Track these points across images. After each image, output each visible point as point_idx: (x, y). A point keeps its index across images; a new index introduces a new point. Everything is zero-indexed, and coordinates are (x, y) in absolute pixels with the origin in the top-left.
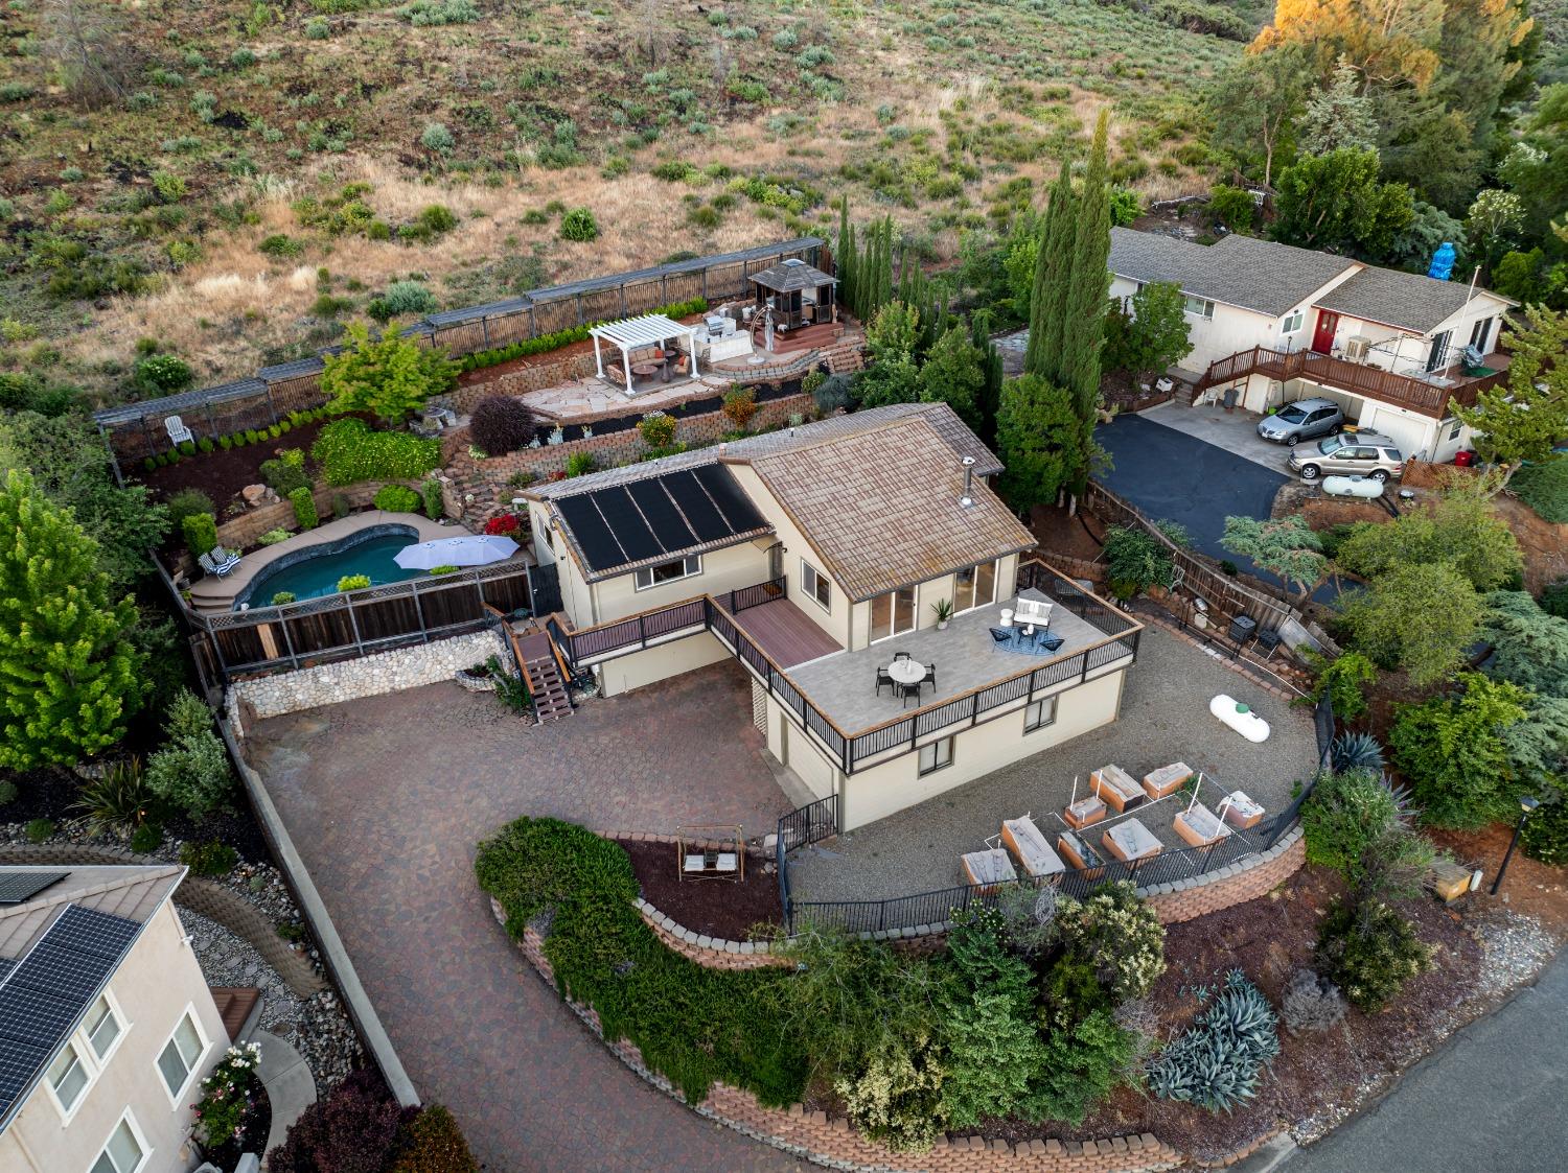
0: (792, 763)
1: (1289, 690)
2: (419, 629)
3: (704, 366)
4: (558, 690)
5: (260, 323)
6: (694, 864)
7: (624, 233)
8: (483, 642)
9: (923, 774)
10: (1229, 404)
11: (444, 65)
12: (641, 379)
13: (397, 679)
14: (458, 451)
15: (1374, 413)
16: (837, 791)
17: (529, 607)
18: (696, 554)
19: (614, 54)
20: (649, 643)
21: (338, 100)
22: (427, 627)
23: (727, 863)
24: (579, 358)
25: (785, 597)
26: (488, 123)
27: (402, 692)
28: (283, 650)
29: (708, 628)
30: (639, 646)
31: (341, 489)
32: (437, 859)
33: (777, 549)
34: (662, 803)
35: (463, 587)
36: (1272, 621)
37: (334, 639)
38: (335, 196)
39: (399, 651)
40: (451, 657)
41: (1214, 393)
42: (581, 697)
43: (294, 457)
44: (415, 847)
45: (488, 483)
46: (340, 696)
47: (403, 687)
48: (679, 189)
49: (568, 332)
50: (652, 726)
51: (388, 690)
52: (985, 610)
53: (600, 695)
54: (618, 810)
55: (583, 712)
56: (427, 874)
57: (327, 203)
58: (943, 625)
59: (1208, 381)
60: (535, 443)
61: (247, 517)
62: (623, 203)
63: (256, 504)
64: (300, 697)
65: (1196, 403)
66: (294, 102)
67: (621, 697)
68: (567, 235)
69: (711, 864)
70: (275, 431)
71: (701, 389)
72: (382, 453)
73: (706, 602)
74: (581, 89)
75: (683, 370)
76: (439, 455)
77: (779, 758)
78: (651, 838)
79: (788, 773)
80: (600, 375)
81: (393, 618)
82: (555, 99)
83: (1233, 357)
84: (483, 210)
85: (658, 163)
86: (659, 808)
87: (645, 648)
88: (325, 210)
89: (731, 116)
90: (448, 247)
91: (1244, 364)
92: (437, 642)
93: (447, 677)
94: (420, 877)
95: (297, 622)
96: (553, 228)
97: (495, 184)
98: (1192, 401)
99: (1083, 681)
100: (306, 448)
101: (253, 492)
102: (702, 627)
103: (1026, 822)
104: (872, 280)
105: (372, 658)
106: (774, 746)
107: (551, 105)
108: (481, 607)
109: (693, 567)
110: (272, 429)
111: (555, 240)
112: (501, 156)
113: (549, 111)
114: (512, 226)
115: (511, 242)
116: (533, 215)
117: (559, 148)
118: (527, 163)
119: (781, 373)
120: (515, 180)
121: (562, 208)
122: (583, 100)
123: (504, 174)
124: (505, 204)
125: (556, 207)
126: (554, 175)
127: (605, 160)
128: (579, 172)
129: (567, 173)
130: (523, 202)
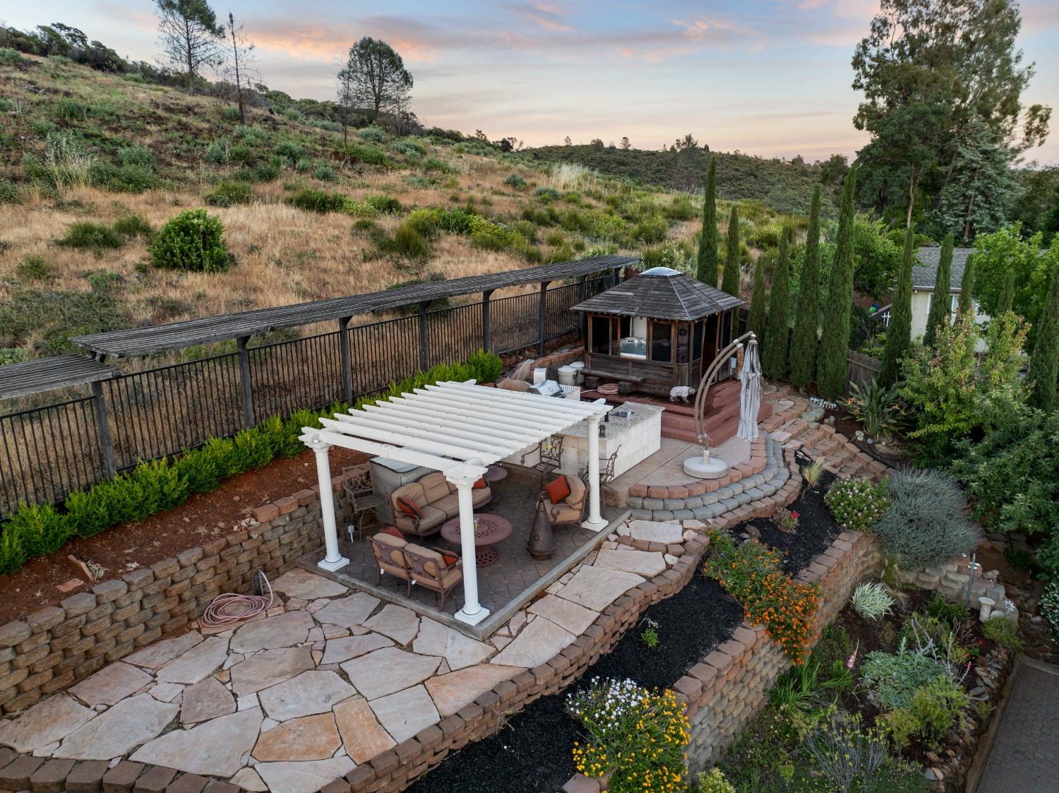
68: (169, 260)
80: (333, 560)
85: (291, 195)
111: (141, 269)
112: (20, 170)
113: (104, 140)
114: (40, 250)
115: (36, 269)
116: (88, 230)
117: (129, 169)
118: (69, 180)
119: (772, 489)
120: (44, 196)
121: (146, 230)
122: (155, 137)
123: (22, 189)
124: (26, 223)
125: (135, 228)
126: (124, 198)
127: (209, 190)
128: (169, 197)
129: (146, 195)
130: (62, 223)
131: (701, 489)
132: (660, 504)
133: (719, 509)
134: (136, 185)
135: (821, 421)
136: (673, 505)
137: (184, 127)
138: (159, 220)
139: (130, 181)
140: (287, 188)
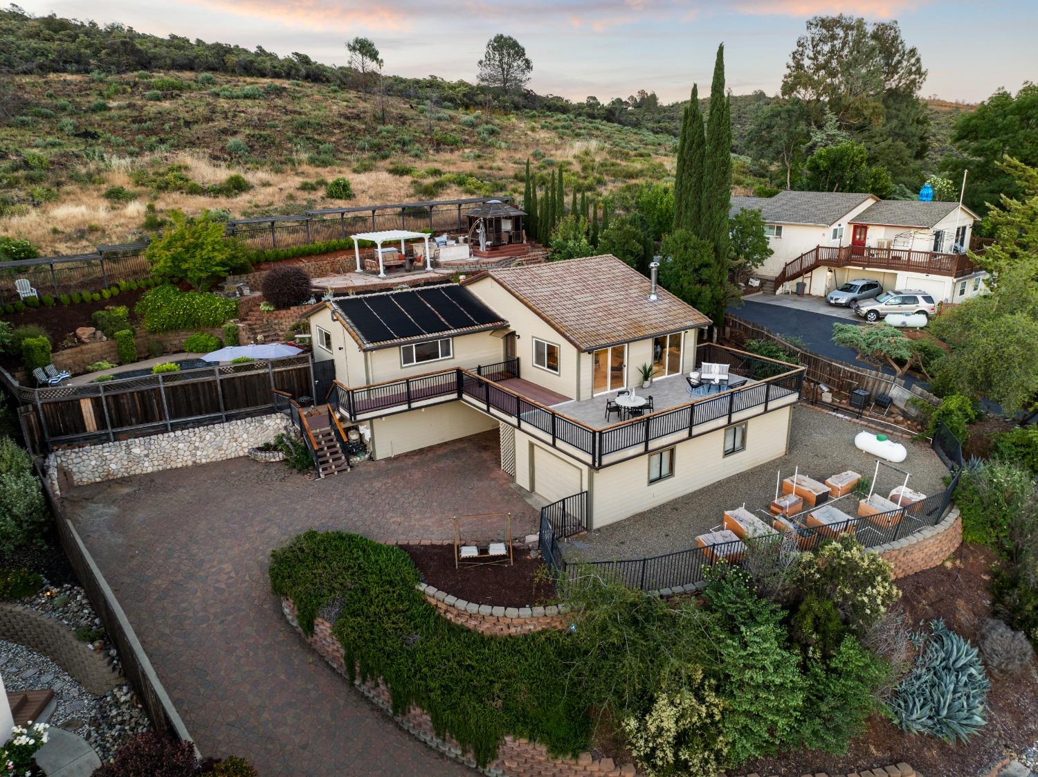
0: (537, 490)
1: (909, 434)
2: (219, 411)
3: (435, 264)
4: (337, 452)
5: (99, 233)
6: (470, 552)
7: (371, 197)
8: (272, 423)
9: (651, 482)
10: (800, 292)
11: (242, 114)
12: (388, 269)
13: (199, 453)
14: (251, 311)
15: (906, 281)
16: (585, 488)
17: (312, 397)
18: (449, 336)
19: (357, 117)
20: (414, 405)
21: (167, 127)
22: (226, 409)
23: (497, 549)
24: (342, 258)
25: (519, 377)
26: (273, 143)
27: (203, 465)
28: (101, 423)
29: (460, 397)
30: (405, 407)
31: (157, 337)
32: (233, 574)
33: (511, 338)
34: (433, 520)
35: (258, 375)
36: (881, 390)
37: (147, 416)
38: (161, 170)
39: (201, 428)
40: (245, 436)
41: (790, 286)
42: (356, 460)
43: (121, 311)
44: (213, 567)
45: (275, 330)
46: (148, 467)
47: (204, 461)
48: (407, 179)
49: (334, 241)
50: (417, 475)
51: (190, 463)
52: (676, 377)
53: (371, 459)
54: (393, 527)
55: (356, 470)
56: (223, 586)
57: (156, 173)
58: (647, 384)
59: (783, 278)
60: (313, 301)
61: (78, 349)
62: (369, 183)
63: (88, 341)
64: (113, 466)
65: (778, 292)
66: (135, 126)
67: (388, 460)
68: (331, 195)
69: (484, 551)
70: (106, 294)
71: (433, 275)
72: (192, 306)
73: (459, 372)
74: (337, 131)
75: (420, 264)
76: (236, 309)
77: (527, 487)
78: (427, 542)
79: (536, 497)
80: (359, 269)
81: (198, 399)
82: (319, 134)
83: (801, 257)
84: (271, 182)
85: (391, 167)
86: (430, 524)
87: (410, 409)
88: (154, 177)
89: (438, 151)
90: (243, 200)
91: (809, 260)
92: (234, 422)
93: (241, 454)
94: (217, 589)
95: (115, 397)
96: (321, 192)
97: (278, 171)
98: (775, 291)
99: (766, 411)
100: (131, 306)
101: (84, 332)
102: (454, 396)
103: (741, 512)
104: (550, 212)
105: (179, 433)
106: (522, 480)
107: (316, 137)
108: (272, 393)
109: (446, 353)
110: (104, 291)
111: (323, 198)
112: (283, 158)
113: (315, 140)
114: (291, 191)
115: (291, 197)
116: (306, 184)
117: (323, 156)
118: (300, 163)
120: (292, 170)
121: (326, 184)
122: (337, 136)
123: (284, 167)
124: (286, 181)
125: (322, 183)
126: (320, 170)
127: (355, 165)
128: (337, 169)
129: (328, 169)
130: (298, 181)
134: (325, 164)
138: (330, 180)
139: (323, 162)
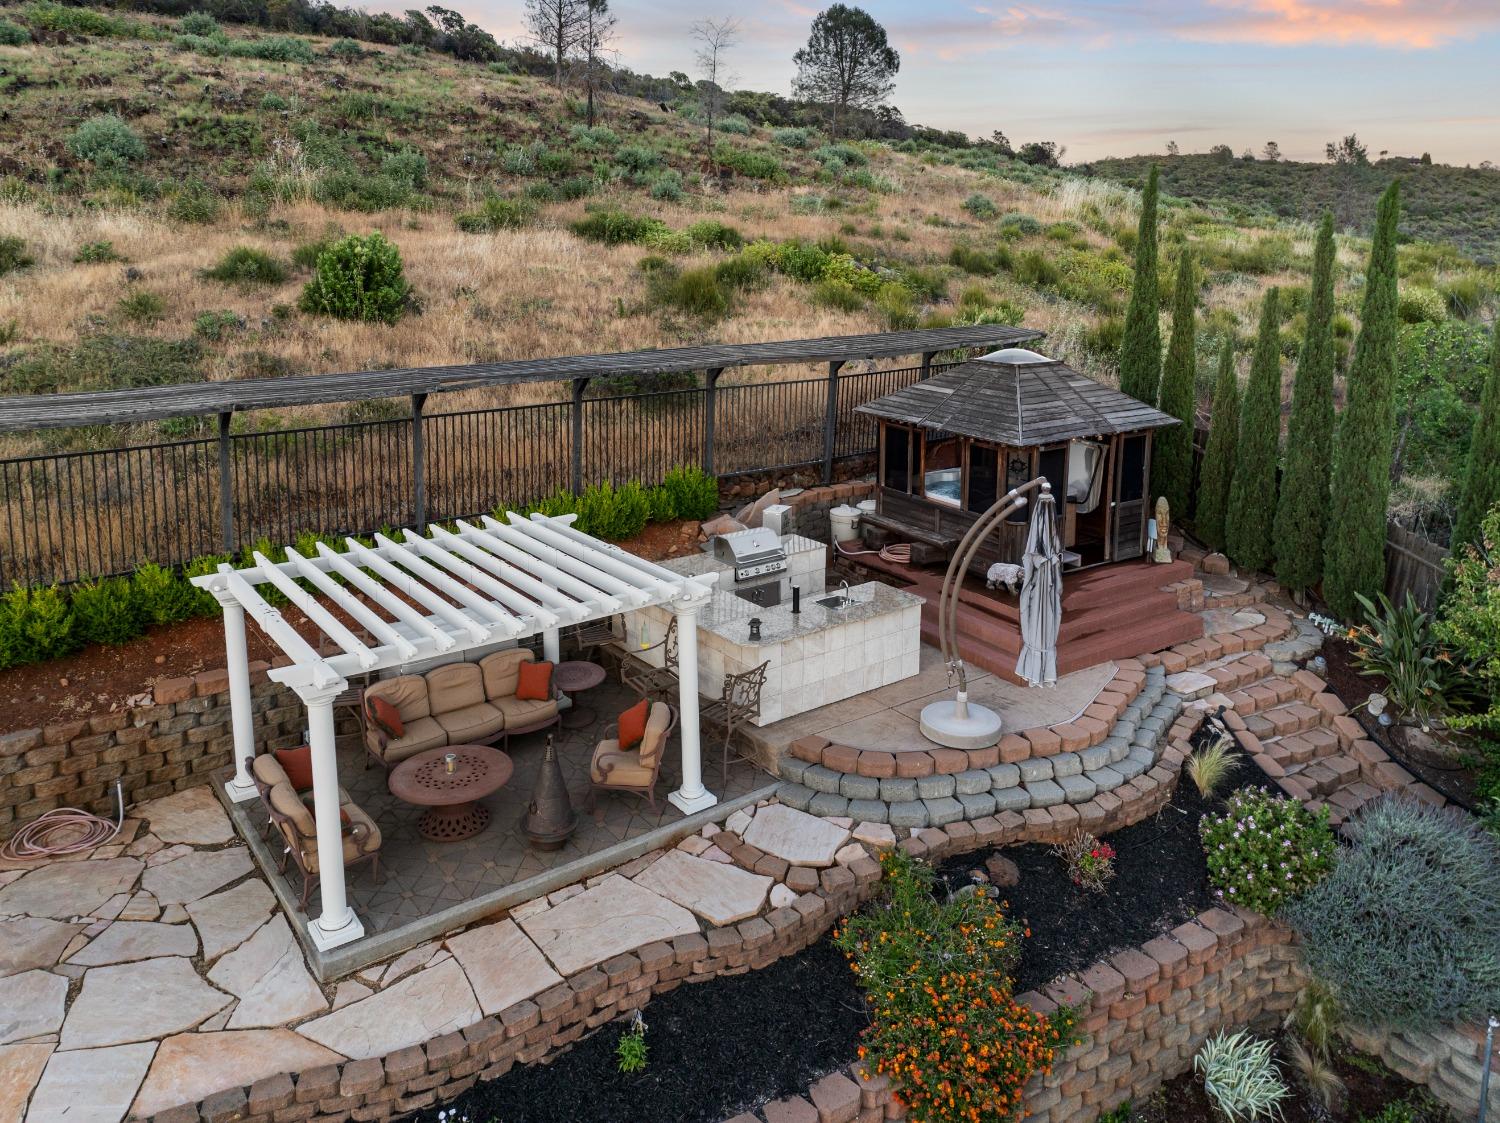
7: (483, 314)
62: (494, 263)
68: (320, 303)
74: (457, 129)
75: (635, 774)
82: (402, 132)
85: (585, 219)
89: (725, 188)
107: (391, 137)
111: (279, 314)
113: (380, 145)
115: (143, 306)
116: (242, 257)
117: (379, 184)
119: (1086, 787)
120: (246, 214)
122: (453, 140)
127: (476, 210)
131: (922, 766)
132: (829, 782)
133: (944, 811)
135: (1301, 664)
136: (853, 787)
137: (501, 127)
139: (372, 197)
140: (587, 210)
